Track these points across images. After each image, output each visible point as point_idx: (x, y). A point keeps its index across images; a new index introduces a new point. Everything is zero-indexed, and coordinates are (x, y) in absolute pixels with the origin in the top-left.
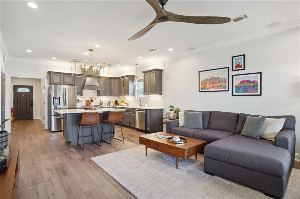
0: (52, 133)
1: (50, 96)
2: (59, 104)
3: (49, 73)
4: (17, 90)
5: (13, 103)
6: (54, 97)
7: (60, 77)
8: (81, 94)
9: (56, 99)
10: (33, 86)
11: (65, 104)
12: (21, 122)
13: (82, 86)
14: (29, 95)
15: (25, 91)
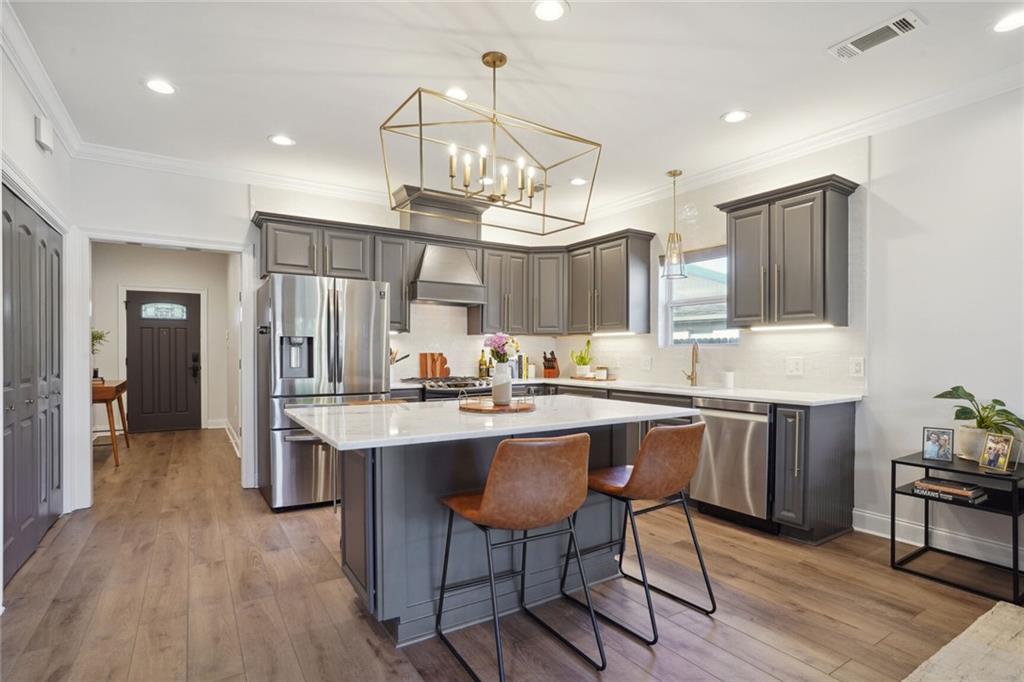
0: (279, 516)
1: (264, 331)
2: (306, 373)
3: (261, 220)
4: (140, 311)
5: (127, 364)
6: (282, 338)
7: (311, 241)
8: (402, 324)
9: (295, 345)
10: (199, 296)
11: (335, 374)
12: (152, 444)
13: (405, 288)
14: (186, 332)
15: (169, 316)
